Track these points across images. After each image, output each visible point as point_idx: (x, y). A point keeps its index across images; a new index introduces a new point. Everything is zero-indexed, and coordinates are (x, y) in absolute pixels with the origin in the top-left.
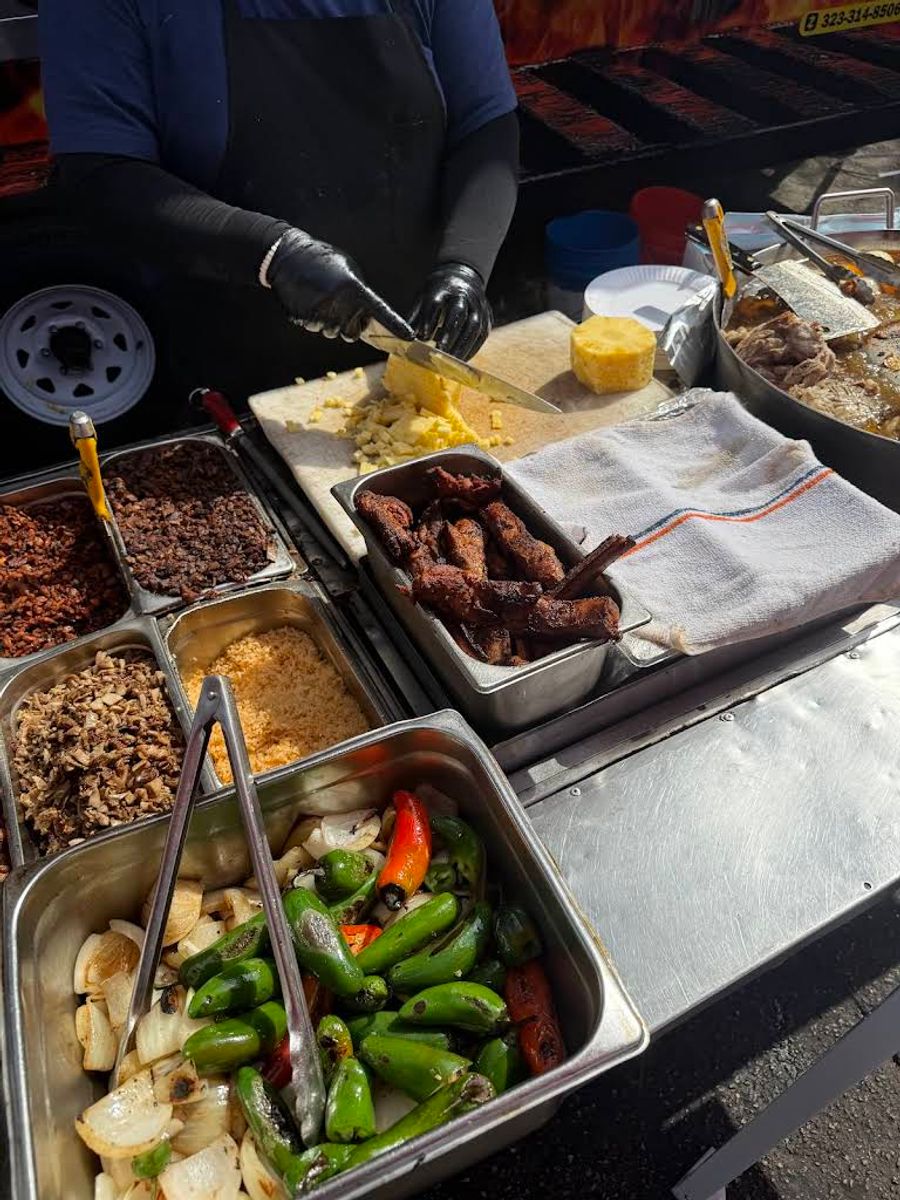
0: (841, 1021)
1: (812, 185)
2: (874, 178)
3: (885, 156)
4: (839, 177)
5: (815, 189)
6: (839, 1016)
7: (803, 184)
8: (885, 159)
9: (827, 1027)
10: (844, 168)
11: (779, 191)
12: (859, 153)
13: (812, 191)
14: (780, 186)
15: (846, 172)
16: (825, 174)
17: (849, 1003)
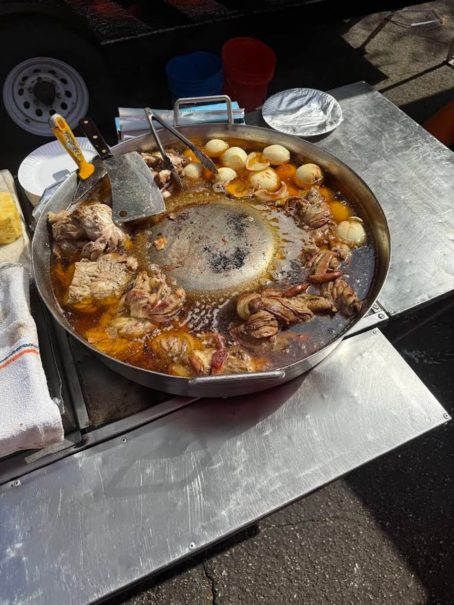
0: (191, 578)
1: (369, 30)
2: (408, 27)
3: (421, 11)
4: (388, 25)
5: (370, 33)
6: (190, 575)
7: (365, 29)
8: (420, 13)
9: (182, 581)
10: (393, 19)
11: (349, 33)
12: (405, 9)
13: (368, 34)
14: (350, 30)
15: (393, 22)
16: (380, 22)
17: (200, 567)
